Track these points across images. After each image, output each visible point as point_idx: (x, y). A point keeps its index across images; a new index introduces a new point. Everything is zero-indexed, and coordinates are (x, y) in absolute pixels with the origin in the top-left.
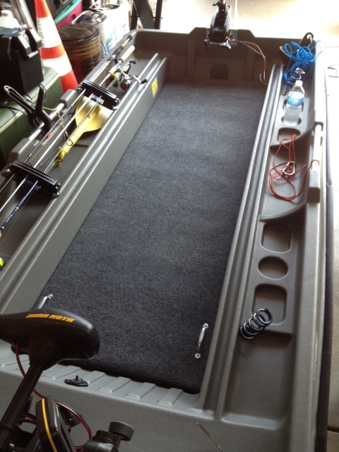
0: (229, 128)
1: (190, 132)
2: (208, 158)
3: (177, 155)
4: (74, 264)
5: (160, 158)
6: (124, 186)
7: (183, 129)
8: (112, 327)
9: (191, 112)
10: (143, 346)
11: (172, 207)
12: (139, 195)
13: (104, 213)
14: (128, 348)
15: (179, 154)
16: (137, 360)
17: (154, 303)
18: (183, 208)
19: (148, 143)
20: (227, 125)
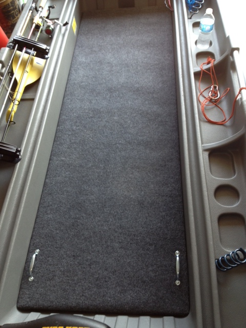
0: (149, 55)
1: (116, 66)
2: (138, 90)
3: (110, 90)
4: (49, 216)
5: (97, 96)
6: (73, 130)
7: (109, 63)
8: (99, 271)
9: (111, 45)
10: (130, 284)
11: (119, 144)
12: (88, 136)
13: (62, 160)
14: (118, 289)
15: (111, 89)
16: (129, 298)
17: (129, 240)
18: (130, 143)
19: (82, 82)
20: (146, 53)
